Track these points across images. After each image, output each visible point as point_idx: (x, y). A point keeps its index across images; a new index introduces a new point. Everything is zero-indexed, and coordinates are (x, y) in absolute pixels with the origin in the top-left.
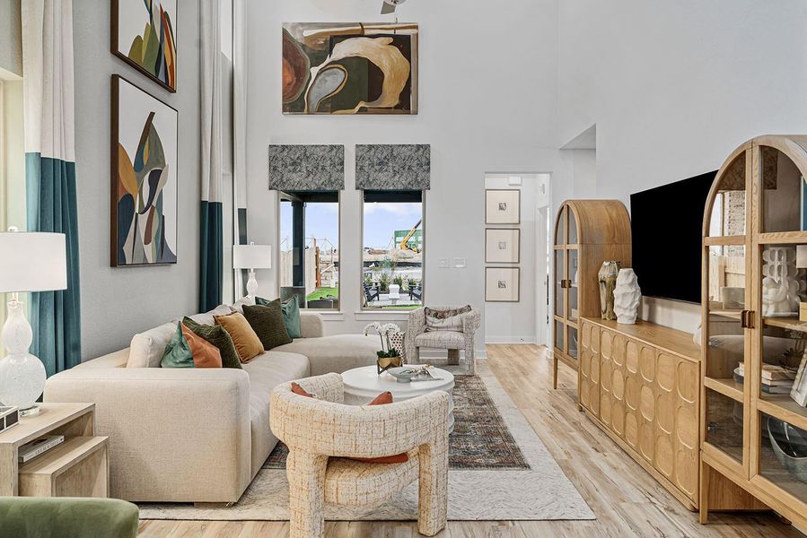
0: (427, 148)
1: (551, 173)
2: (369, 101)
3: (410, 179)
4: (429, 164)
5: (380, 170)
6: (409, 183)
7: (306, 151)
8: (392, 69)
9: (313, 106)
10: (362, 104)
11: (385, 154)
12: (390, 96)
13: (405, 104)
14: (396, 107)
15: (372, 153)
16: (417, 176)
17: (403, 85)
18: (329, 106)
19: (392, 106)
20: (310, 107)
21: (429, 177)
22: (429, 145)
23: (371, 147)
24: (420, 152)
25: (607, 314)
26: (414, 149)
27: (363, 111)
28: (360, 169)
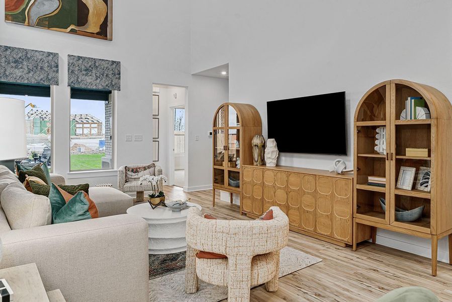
0: (118, 63)
1: (187, 87)
2: (78, 26)
3: (107, 83)
4: (119, 74)
5: (86, 75)
6: (107, 85)
7: (27, 53)
8: (95, 8)
9: (33, 21)
10: (72, 27)
11: (90, 64)
12: (93, 26)
13: (103, 32)
14: (97, 34)
15: (80, 62)
16: (112, 81)
17: (102, 20)
18: (47, 23)
19: (95, 32)
20: (31, 21)
21: (119, 83)
22: (120, 62)
23: (79, 58)
24: (114, 66)
25: (258, 162)
26: (110, 63)
27: (73, 32)
28: (71, 72)
